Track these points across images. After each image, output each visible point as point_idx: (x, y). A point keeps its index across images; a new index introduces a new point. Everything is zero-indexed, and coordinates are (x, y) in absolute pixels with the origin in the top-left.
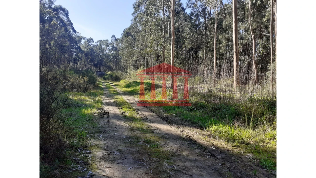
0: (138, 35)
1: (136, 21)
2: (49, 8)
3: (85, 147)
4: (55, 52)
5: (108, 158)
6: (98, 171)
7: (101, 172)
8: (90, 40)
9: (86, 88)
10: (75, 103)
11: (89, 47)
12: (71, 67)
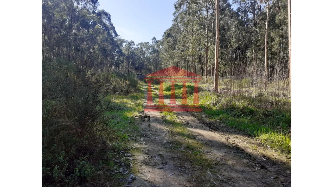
0: (179, 36)
1: (177, 21)
2: (93, 13)
3: (127, 150)
4: (99, 56)
5: (149, 162)
6: (139, 175)
7: (142, 176)
8: (132, 43)
9: (127, 91)
10: (117, 106)
11: (130, 50)
12: (113, 70)
